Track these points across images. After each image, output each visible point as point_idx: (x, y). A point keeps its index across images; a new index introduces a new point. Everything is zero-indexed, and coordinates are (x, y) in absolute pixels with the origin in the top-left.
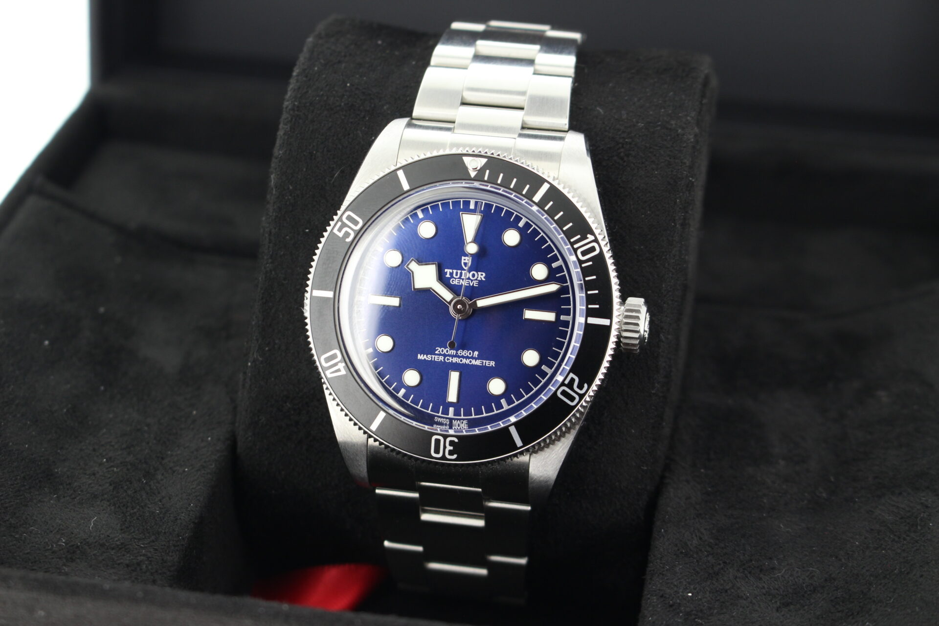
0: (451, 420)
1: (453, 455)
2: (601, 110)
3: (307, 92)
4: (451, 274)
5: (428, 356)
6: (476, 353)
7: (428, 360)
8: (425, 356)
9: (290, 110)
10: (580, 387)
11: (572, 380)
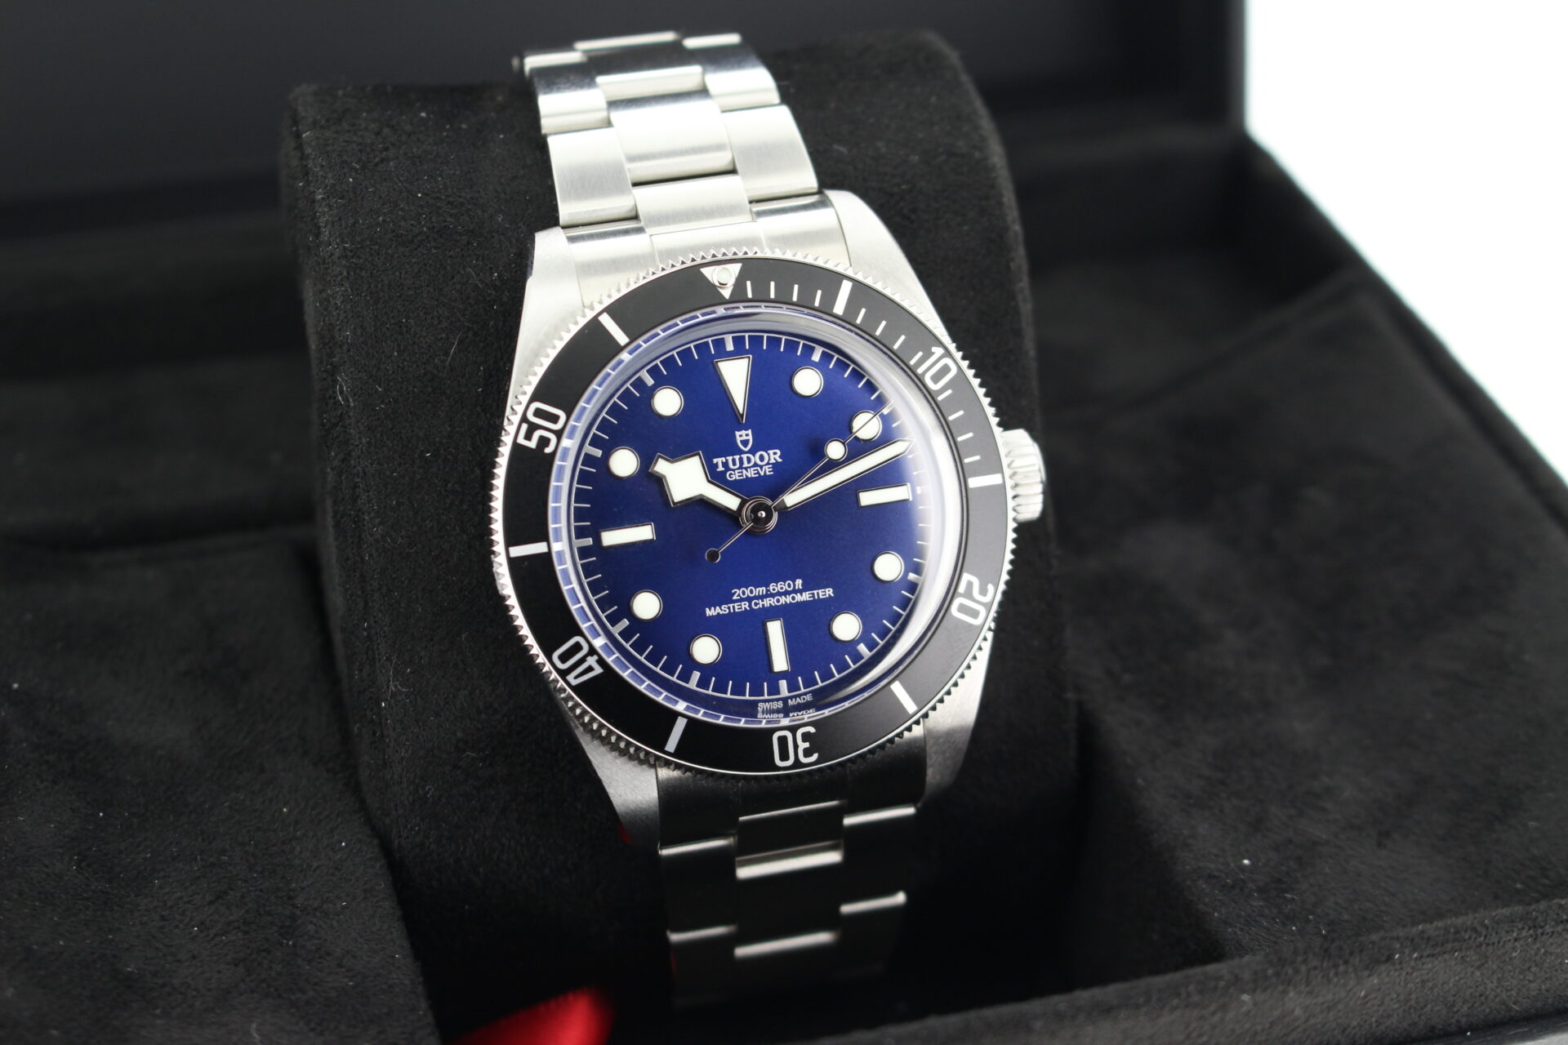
0: (785, 700)
1: (811, 755)
2: (843, 149)
3: (356, 222)
4: (725, 465)
5: (723, 607)
6: (799, 582)
7: (723, 614)
8: (718, 608)
9: (339, 258)
10: (983, 592)
11: (970, 584)
